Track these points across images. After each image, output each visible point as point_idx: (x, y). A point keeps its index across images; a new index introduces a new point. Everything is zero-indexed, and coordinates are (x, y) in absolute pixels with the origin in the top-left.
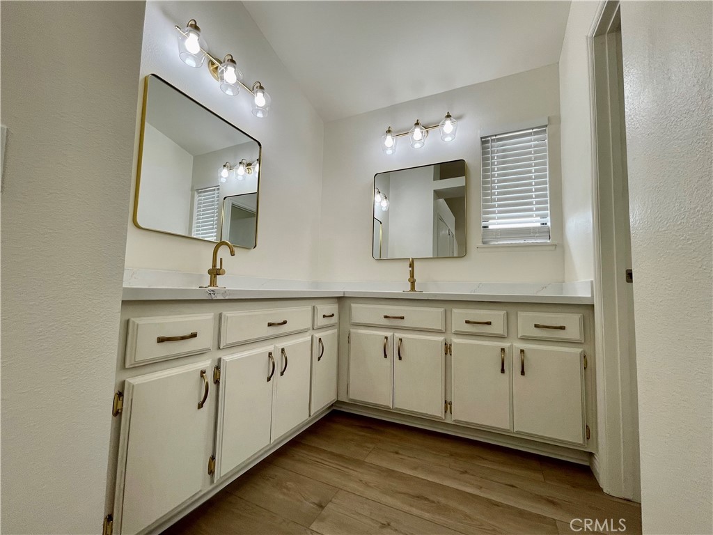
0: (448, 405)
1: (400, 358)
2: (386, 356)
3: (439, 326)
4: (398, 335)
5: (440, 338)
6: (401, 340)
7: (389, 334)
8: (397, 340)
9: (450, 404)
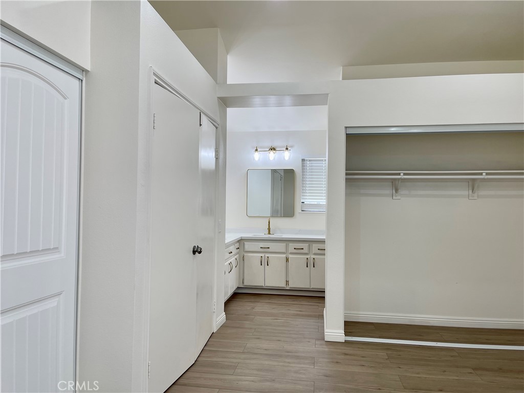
0: (287, 282)
1: (268, 265)
2: (261, 265)
3: (284, 250)
4: (267, 255)
5: (284, 256)
6: (268, 257)
7: (263, 255)
8: (266, 258)
9: (288, 281)
